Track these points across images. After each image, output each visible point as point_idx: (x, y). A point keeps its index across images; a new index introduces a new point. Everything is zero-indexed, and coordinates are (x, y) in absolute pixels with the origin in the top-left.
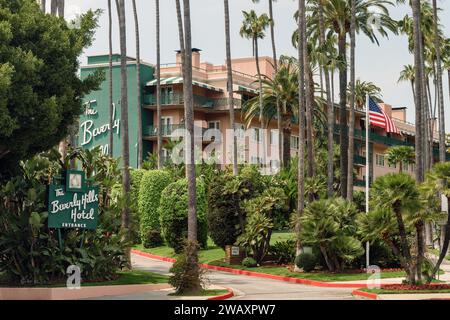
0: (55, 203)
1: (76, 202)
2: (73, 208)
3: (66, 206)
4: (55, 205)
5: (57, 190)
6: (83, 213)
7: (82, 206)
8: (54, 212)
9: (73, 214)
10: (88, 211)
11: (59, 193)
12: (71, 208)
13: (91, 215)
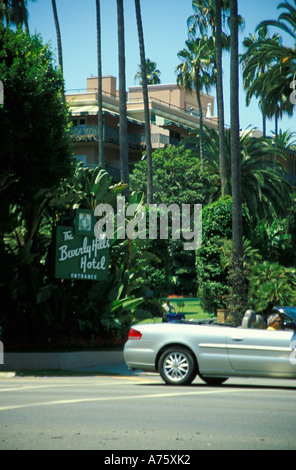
0: (63, 249)
1: (86, 249)
2: (83, 255)
3: (75, 253)
4: (63, 251)
5: (66, 233)
6: (94, 262)
7: (93, 253)
8: (62, 259)
9: (83, 263)
10: (98, 260)
11: (68, 236)
12: (81, 256)
13: (101, 265)
